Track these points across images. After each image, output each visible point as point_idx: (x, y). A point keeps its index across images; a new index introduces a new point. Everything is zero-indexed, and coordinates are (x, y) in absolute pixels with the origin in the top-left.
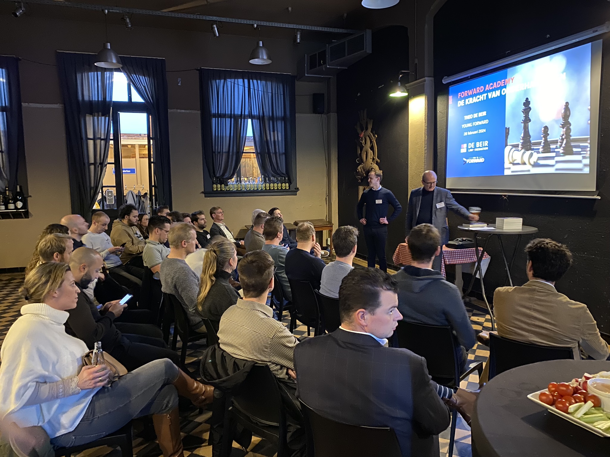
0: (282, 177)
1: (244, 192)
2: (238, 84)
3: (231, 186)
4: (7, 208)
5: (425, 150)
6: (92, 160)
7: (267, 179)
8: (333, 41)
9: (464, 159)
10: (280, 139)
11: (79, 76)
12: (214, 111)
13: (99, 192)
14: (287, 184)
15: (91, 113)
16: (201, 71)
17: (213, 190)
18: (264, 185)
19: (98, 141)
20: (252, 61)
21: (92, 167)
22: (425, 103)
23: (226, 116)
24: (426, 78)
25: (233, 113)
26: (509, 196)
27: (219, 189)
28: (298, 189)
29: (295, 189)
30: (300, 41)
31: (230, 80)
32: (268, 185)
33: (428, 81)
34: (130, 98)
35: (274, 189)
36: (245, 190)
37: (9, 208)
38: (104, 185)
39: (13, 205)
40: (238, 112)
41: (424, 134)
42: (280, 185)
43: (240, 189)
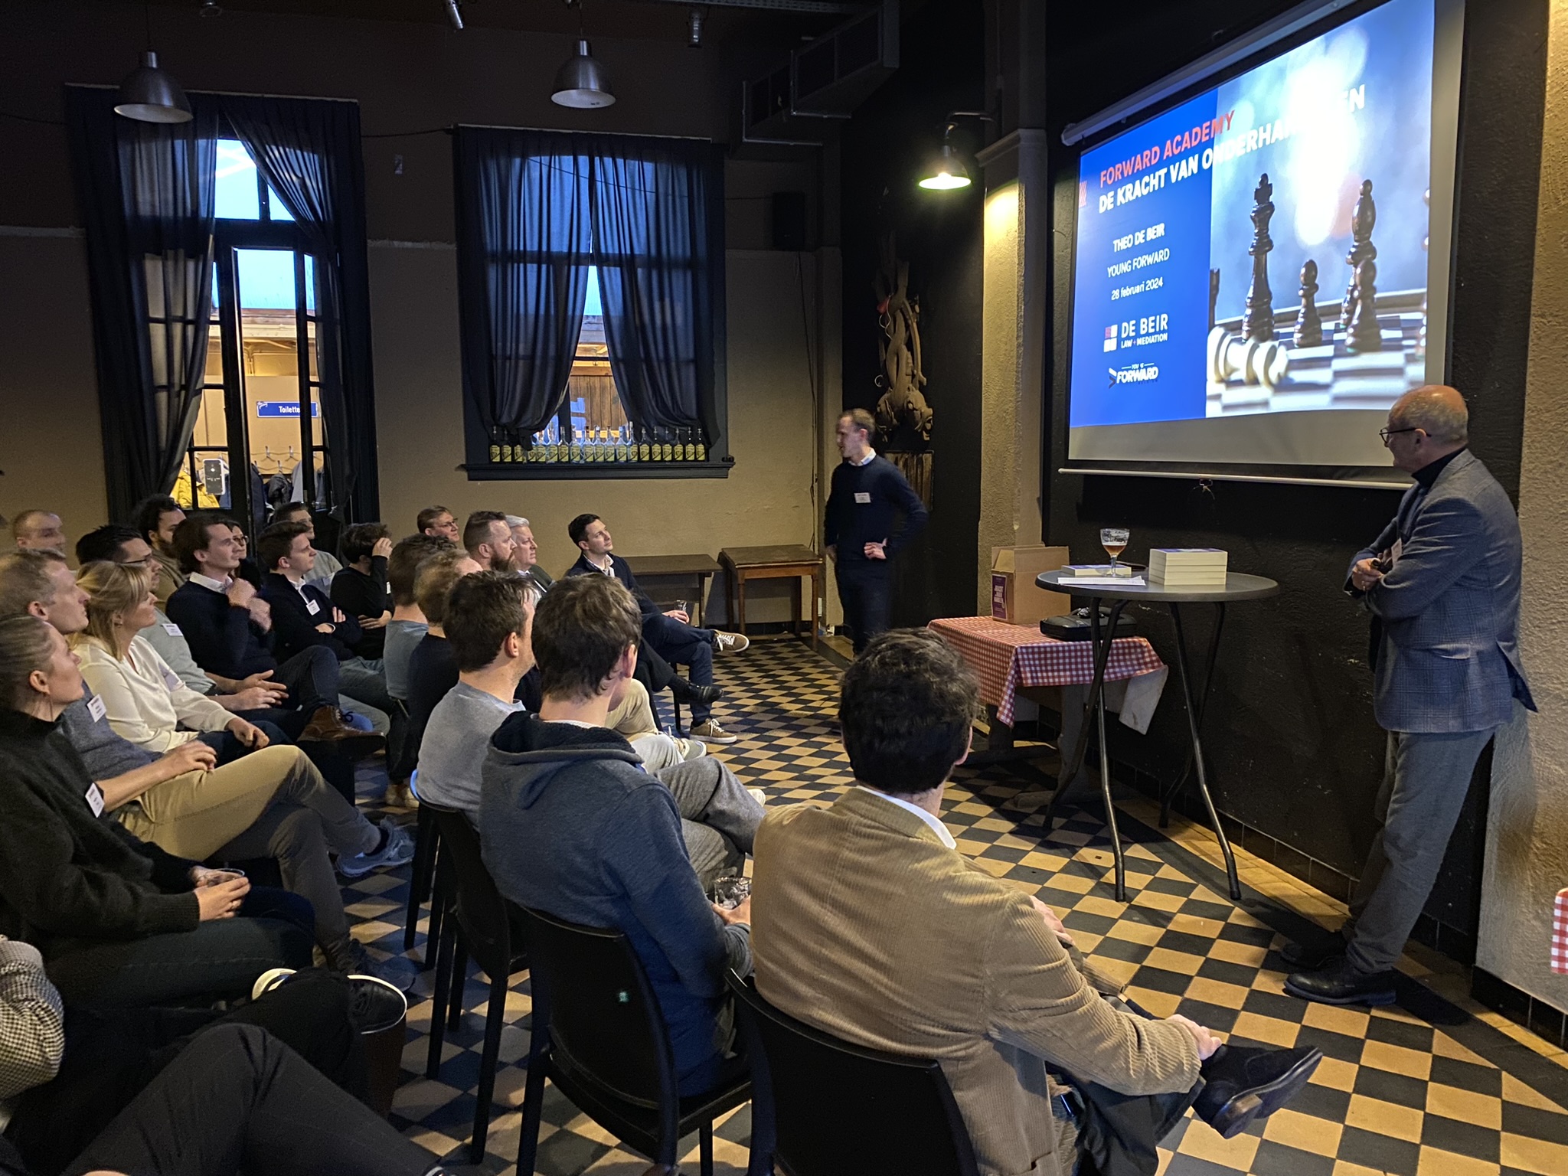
0: (686, 425)
1: (578, 467)
2: (560, 170)
3: (543, 450)
5: (1019, 346)
6: (162, 380)
7: (644, 432)
8: (804, 38)
9: (1112, 372)
10: (679, 320)
11: (124, 151)
12: (492, 241)
13: (181, 462)
14: (701, 448)
15: (159, 252)
16: (456, 133)
17: (490, 461)
18: (635, 448)
19: (177, 328)
20: (560, 98)
21: (163, 396)
22: (1020, 206)
23: (528, 258)
24: (1021, 132)
25: (544, 248)
26: (1216, 481)
27: (509, 459)
28: (731, 460)
29: (723, 460)
30: (699, 39)
31: (538, 159)
32: (645, 448)
33: (1027, 140)
34: (265, 209)
36: (582, 462)
38: (196, 445)
40: (559, 245)
41: (1016, 298)
42: (679, 448)
43: (566, 459)
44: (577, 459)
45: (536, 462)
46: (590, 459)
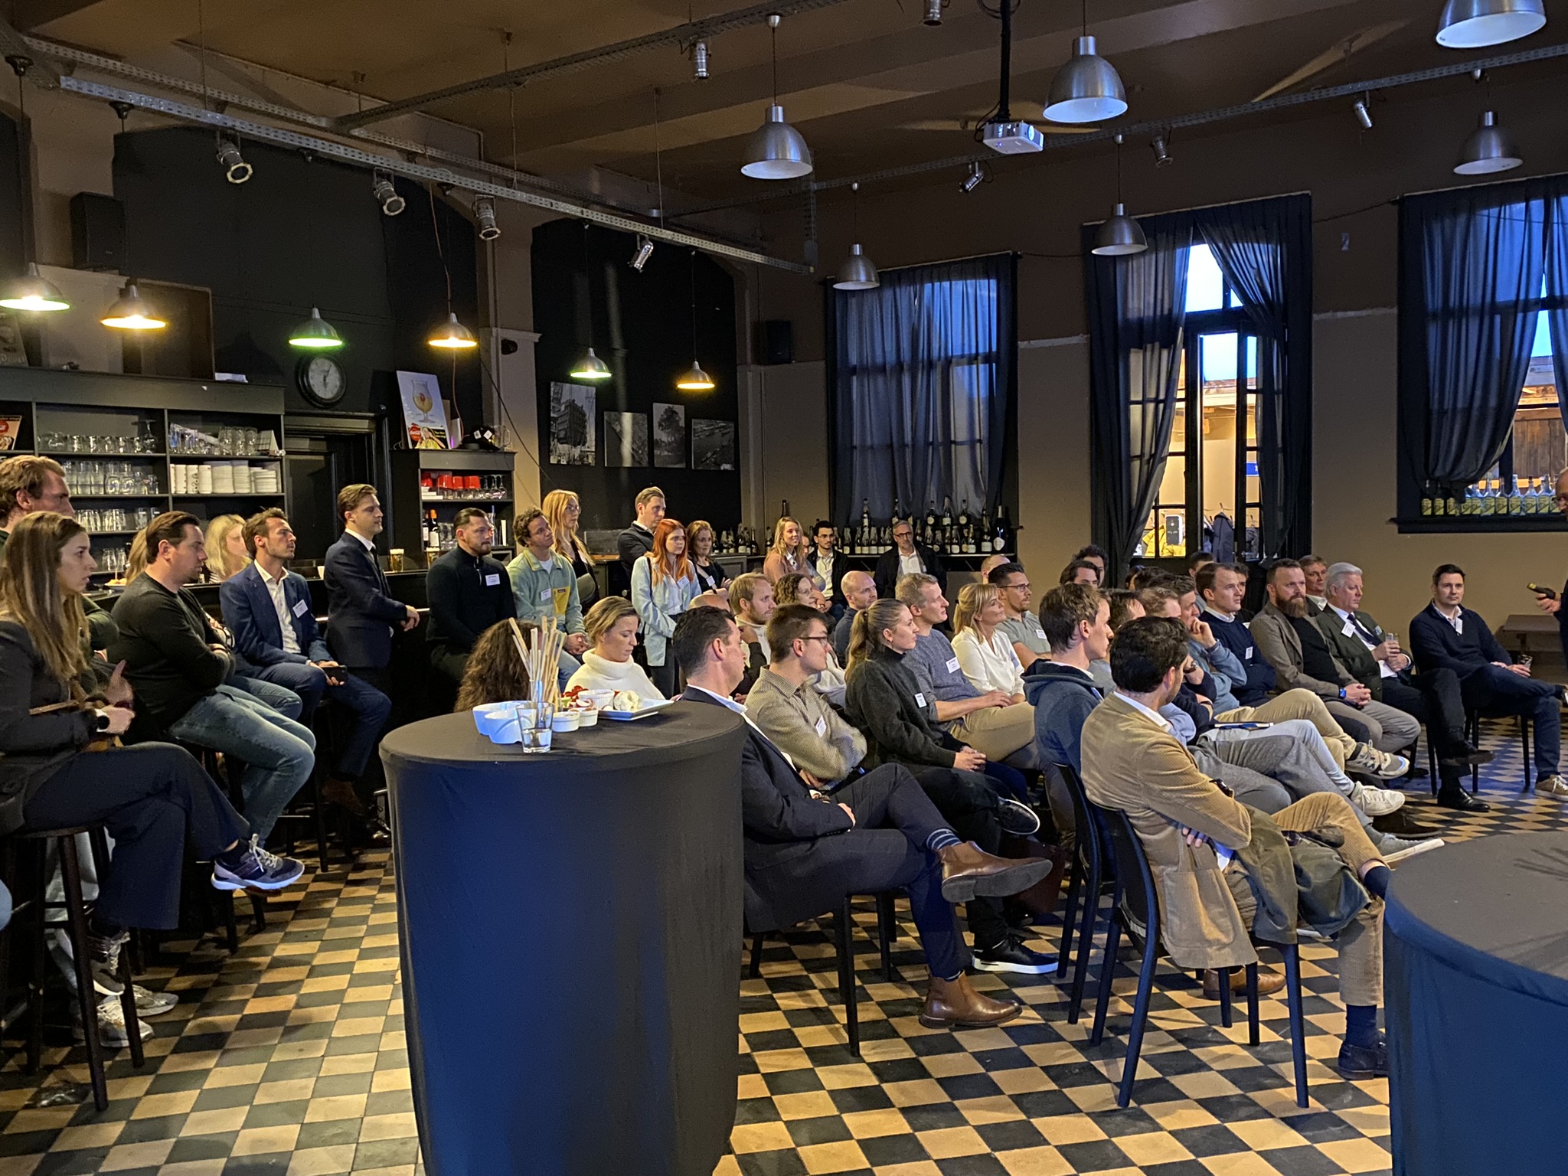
2: (1511, 219)
4: (979, 550)
13: (1148, 518)
15: (1141, 346)
16: (1404, 204)
17: (1421, 514)
19: (1151, 407)
20: (1461, 170)
21: (1136, 464)
23: (1470, 312)
25: (1488, 299)
27: (1441, 512)
31: (1485, 212)
34: (1226, 299)
38: (1161, 503)
39: (989, 544)
40: (1505, 294)
45: (1471, 515)
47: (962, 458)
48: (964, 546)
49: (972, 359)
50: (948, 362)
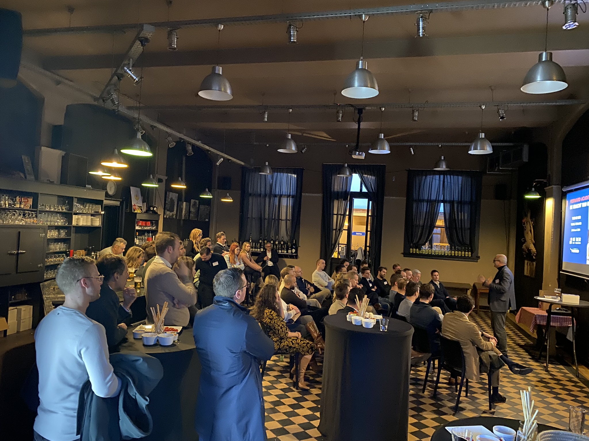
0: (466, 247)
1: (433, 256)
2: (435, 179)
3: (424, 251)
4: (287, 252)
6: (334, 227)
7: (453, 247)
8: (504, 150)
9: (571, 249)
10: (466, 218)
11: (333, 177)
12: (415, 196)
14: (470, 253)
15: (338, 199)
16: (409, 171)
17: (410, 252)
18: (450, 252)
19: (339, 216)
20: (436, 169)
21: (334, 231)
22: (553, 204)
23: (425, 201)
24: (553, 186)
25: (429, 199)
27: (415, 252)
28: (479, 257)
29: (477, 257)
31: (429, 176)
32: (453, 252)
33: (556, 188)
34: (361, 189)
35: (458, 256)
36: (435, 254)
37: (289, 252)
38: (340, 243)
39: (290, 251)
40: (433, 197)
42: (463, 253)
43: (430, 253)
44: (433, 254)
45: (422, 253)
46: (437, 254)
47: (283, 224)
48: (283, 251)
49: (288, 196)
50: (281, 196)
